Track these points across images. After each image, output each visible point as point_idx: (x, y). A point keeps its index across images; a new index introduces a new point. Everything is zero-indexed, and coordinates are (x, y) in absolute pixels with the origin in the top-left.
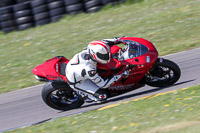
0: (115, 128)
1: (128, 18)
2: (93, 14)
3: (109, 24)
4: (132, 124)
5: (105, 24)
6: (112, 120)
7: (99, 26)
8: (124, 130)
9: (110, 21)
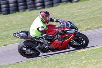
0: (84, 62)
1: (93, 6)
2: (75, 3)
3: (83, 8)
4: (94, 60)
5: (80, 9)
6: (83, 57)
7: (78, 9)
8: (89, 63)
9: (84, 7)
